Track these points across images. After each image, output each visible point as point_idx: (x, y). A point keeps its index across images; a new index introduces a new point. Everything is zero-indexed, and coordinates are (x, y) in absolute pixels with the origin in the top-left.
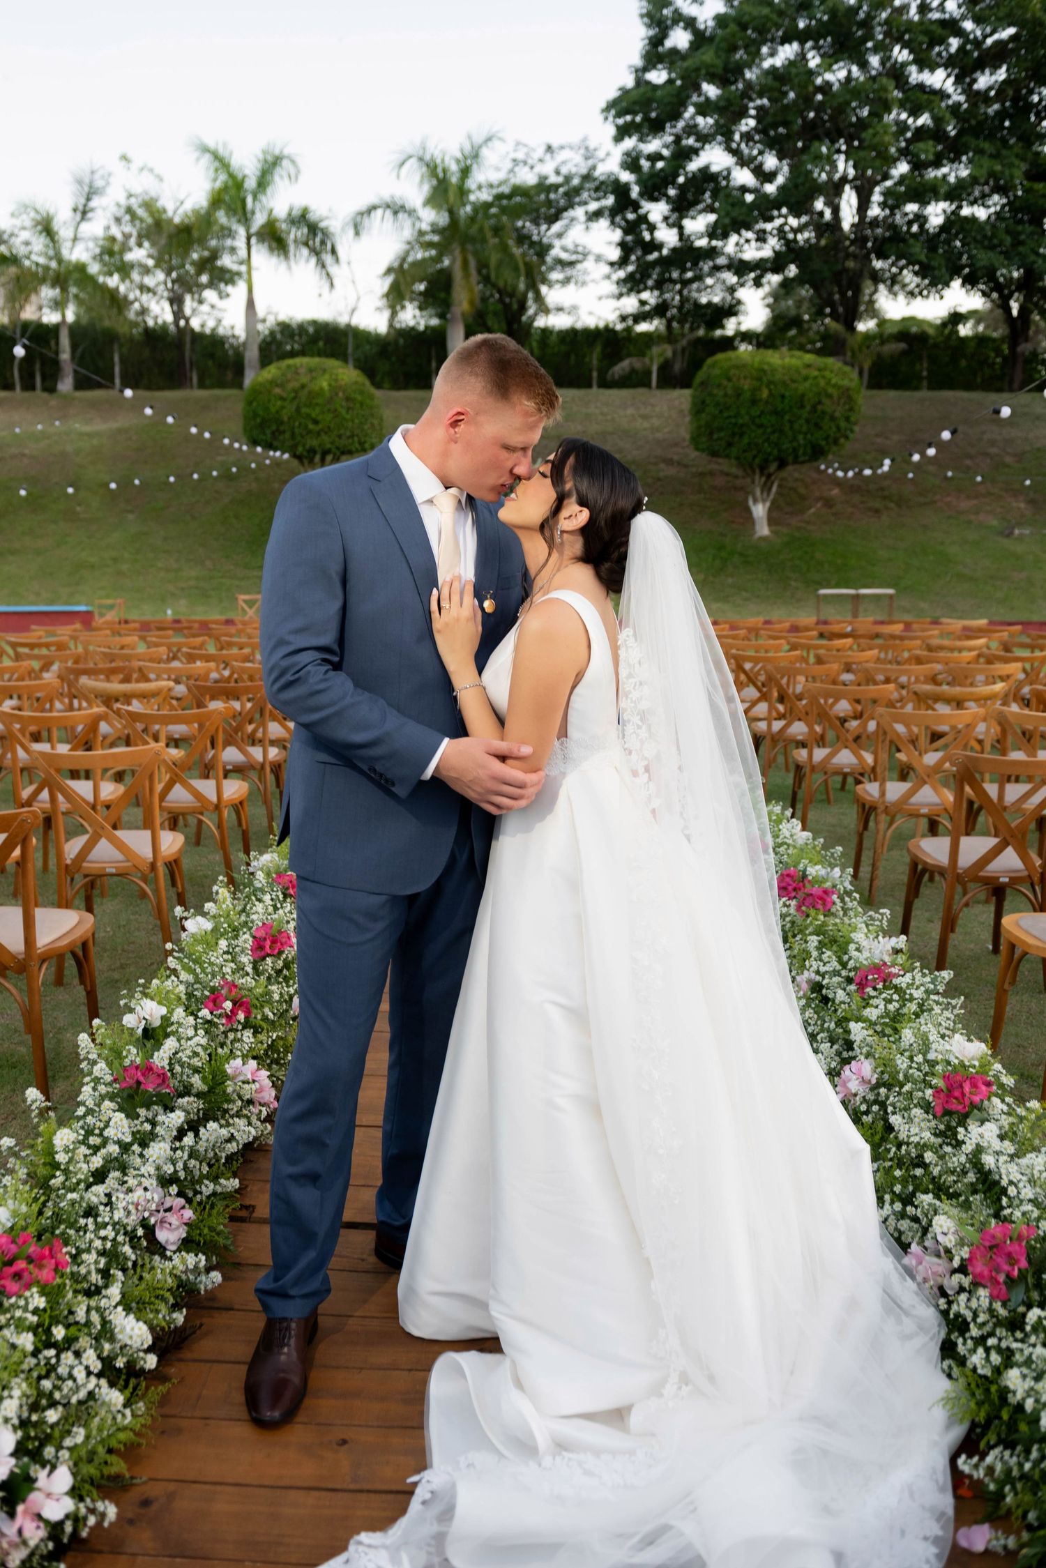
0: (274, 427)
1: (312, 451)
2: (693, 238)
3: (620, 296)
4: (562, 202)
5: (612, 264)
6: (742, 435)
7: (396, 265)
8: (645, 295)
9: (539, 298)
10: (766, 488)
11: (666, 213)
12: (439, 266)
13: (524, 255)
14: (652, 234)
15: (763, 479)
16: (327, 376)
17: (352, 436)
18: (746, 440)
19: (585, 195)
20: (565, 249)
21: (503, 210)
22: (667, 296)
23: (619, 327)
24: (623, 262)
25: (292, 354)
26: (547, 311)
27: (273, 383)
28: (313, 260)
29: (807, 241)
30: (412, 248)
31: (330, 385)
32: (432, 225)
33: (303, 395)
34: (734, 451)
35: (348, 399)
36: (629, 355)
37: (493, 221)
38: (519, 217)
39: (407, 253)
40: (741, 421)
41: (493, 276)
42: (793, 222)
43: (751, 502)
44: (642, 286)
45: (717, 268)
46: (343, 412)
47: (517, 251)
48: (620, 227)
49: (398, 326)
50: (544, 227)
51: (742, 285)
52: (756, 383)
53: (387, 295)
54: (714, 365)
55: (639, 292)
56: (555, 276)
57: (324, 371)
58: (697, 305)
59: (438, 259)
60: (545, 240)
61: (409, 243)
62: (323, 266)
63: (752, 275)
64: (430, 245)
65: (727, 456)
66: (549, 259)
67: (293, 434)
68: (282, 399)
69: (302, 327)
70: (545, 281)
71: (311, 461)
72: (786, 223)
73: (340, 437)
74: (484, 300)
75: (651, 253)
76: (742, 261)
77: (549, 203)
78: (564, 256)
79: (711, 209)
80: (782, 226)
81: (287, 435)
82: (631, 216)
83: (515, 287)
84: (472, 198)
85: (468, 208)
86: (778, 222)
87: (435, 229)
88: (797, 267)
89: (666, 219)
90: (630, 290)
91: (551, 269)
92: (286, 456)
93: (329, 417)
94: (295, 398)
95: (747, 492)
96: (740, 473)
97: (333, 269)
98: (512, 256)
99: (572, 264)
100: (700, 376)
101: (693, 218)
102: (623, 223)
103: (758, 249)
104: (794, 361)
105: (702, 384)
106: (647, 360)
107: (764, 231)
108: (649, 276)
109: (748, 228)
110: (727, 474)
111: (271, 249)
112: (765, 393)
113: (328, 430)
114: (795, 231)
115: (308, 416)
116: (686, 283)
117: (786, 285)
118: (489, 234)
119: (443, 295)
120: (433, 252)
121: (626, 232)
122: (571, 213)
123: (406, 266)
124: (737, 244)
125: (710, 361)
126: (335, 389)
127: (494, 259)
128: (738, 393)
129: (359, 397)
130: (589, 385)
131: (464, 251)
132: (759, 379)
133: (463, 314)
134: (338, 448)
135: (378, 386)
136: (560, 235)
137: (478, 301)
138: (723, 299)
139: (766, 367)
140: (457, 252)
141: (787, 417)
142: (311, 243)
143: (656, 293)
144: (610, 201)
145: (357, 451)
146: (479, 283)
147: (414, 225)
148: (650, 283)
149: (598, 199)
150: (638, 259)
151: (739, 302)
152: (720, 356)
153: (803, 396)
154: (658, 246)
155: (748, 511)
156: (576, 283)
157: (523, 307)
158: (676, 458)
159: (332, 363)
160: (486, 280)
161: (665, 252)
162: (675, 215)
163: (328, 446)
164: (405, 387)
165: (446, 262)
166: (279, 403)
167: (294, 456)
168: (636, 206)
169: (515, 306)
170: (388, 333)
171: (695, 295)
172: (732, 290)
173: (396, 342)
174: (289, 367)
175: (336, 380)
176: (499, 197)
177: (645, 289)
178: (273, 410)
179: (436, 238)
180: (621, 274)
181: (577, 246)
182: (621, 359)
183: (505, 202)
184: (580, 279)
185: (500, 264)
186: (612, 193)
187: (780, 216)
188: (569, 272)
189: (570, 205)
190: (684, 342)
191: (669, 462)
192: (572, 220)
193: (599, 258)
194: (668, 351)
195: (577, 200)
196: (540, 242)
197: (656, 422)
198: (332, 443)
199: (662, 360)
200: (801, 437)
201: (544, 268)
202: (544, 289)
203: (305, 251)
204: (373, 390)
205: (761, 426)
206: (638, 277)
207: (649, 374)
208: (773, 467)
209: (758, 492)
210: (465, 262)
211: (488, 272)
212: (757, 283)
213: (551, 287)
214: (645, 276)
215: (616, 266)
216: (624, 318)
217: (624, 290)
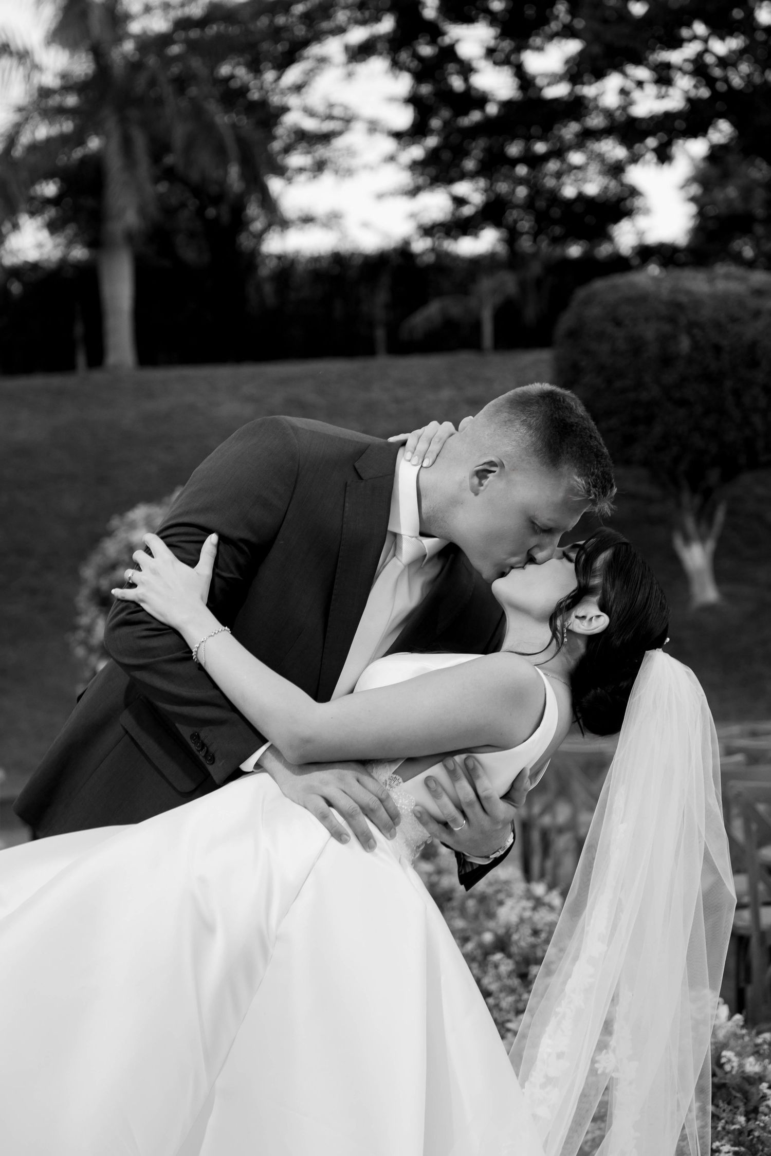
2: (539, 82)
3: (414, 192)
4: (300, 31)
5: (398, 135)
6: (649, 420)
8: (463, 188)
9: (269, 204)
10: (704, 515)
11: (492, 43)
12: (78, 153)
13: (234, 126)
14: (466, 80)
15: (697, 500)
18: (658, 429)
19: (341, 16)
20: (309, 113)
21: (193, 46)
22: (503, 187)
23: (419, 246)
24: (417, 132)
26: (284, 224)
29: (748, 78)
30: (27, 119)
32: (64, 76)
36: (439, 294)
37: (175, 70)
38: (220, 59)
39: (19, 128)
40: (645, 396)
41: (179, 166)
42: (720, 47)
43: (678, 542)
44: (453, 173)
45: (588, 135)
47: (223, 119)
48: (409, 70)
50: (269, 76)
51: (635, 159)
52: (667, 328)
54: (588, 300)
55: (450, 181)
56: (296, 160)
58: (554, 197)
59: (78, 138)
60: (276, 100)
61: (20, 109)
63: (652, 142)
64: (61, 111)
66: (280, 131)
70: (278, 171)
72: (706, 50)
74: (169, 211)
75: (466, 113)
76: (633, 122)
77: (276, 33)
78: (310, 125)
79: (568, 32)
80: (700, 55)
82: (426, 50)
83: (222, 183)
84: (135, 27)
85: (129, 46)
86: (690, 50)
87: (69, 85)
88: (734, 124)
89: (490, 53)
90: (434, 181)
91: (287, 150)
95: (669, 524)
96: (655, 491)
98: (209, 128)
99: (326, 138)
100: (566, 321)
101: (540, 49)
102: (414, 64)
103: (661, 97)
104: (734, 287)
105: (573, 334)
106: (472, 301)
107: (668, 66)
108: (466, 154)
109: (638, 61)
112: (685, 344)
114: (723, 62)
116: (535, 161)
117: (716, 155)
118: (167, 91)
119: (89, 202)
120: (67, 126)
121: (419, 77)
122: (315, 50)
123: (18, 152)
124: (624, 92)
125: (581, 293)
127: (179, 133)
128: (637, 346)
130: (369, 351)
131: (123, 121)
132: (672, 320)
133: (130, 237)
136: (298, 88)
138: (606, 188)
139: (683, 299)
140: (111, 123)
141: (728, 384)
143: (482, 183)
144: (386, 25)
146: (157, 180)
147: (28, 78)
148: (470, 164)
149: (363, 22)
150: (446, 124)
151: (634, 192)
152: (599, 285)
153: (753, 345)
154: (480, 100)
155: (676, 561)
156: (336, 172)
157: (239, 221)
160: (169, 174)
161: (492, 109)
162: (507, 45)
165: (94, 143)
168: (434, 32)
169: (226, 217)
171: (550, 182)
172: (616, 170)
176: (183, 24)
177: (463, 176)
179: (71, 100)
180: (417, 152)
181: (331, 106)
182: (422, 302)
183: (194, 34)
184: (344, 162)
185: (190, 146)
186: (390, 10)
187: (695, 38)
188: (322, 151)
189: (317, 37)
190: (535, 269)
192: (323, 61)
193: (373, 127)
194: (509, 282)
195: (325, 25)
196: (263, 104)
199: (498, 300)
200: (757, 420)
201: (273, 147)
202: (275, 185)
205: (683, 403)
206: (446, 156)
207: (477, 326)
208: (713, 476)
209: (690, 523)
210: (127, 144)
211: (169, 160)
212: (664, 156)
213: (290, 180)
214: (461, 153)
215: (406, 138)
216: (428, 231)
217: (421, 181)
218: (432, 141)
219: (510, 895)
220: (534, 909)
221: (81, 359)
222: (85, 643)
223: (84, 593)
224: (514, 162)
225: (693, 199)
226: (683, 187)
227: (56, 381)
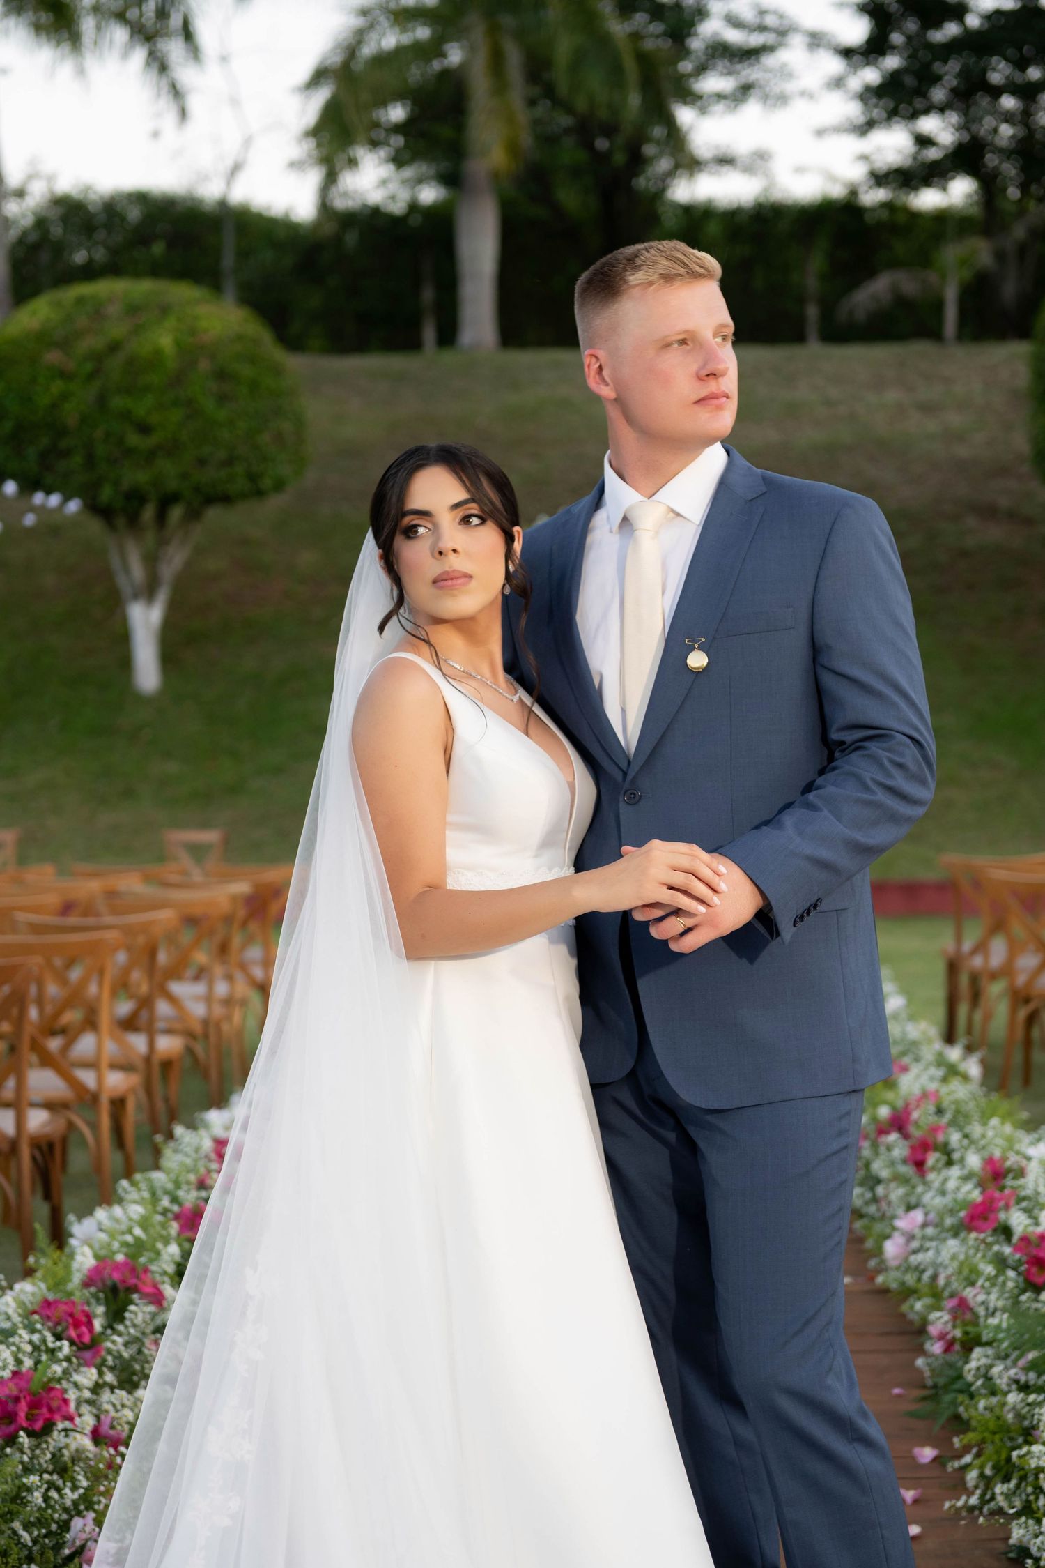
0: (45, 441)
1: (135, 498)
3: (866, 128)
5: (847, 53)
7: (337, 59)
8: (930, 124)
9: (675, 139)
12: (436, 65)
13: (636, 36)
16: (171, 322)
17: (230, 462)
20: (734, 22)
22: (982, 124)
23: (874, 197)
24: (874, 48)
25: (89, 273)
26: (694, 166)
27: (43, 338)
28: (139, 55)
30: (372, 26)
31: (177, 343)
33: (115, 364)
35: (222, 375)
36: (894, 264)
39: (360, 36)
41: (563, 88)
44: (919, 103)
46: (209, 404)
47: (619, 29)
49: (340, 204)
53: (315, 132)
55: (914, 115)
56: (712, 83)
57: (165, 310)
59: (433, 49)
61: (364, 12)
62: (163, 68)
64: (414, 15)
66: (696, 44)
67: (90, 460)
68: (64, 375)
69: (112, 209)
70: (689, 97)
71: (133, 521)
73: (202, 462)
75: (938, 25)
78: (734, 36)
81: (77, 460)
90: (893, 114)
91: (701, 69)
92: (74, 506)
93: (176, 415)
94: (92, 376)
97: (185, 74)
98: (604, 40)
99: (750, 54)
106: (932, 277)
108: (936, 79)
111: (38, 28)
113: (172, 448)
115: (126, 416)
116: (1027, 91)
119: (446, 132)
120: (423, 33)
123: (357, 65)
126: (190, 352)
127: (564, 47)
129: (246, 371)
130: (799, 337)
131: (494, 30)
133: (495, 176)
134: (197, 489)
135: (293, 343)
137: (526, 145)
140: (479, 32)
142: (132, 14)
143: (954, 118)
145: (243, 496)
146: (531, 103)
150: (911, 39)
154: (957, 8)
156: (765, 98)
157: (637, 161)
158: (1004, 502)
159: (182, 292)
161: (973, 21)
163: (172, 485)
164: (360, 345)
165: (454, 56)
166: (57, 387)
167: (95, 508)
169: (620, 158)
170: (317, 224)
173: (338, 240)
174: (80, 301)
175: (193, 332)
177: (926, 111)
178: (43, 401)
180: (871, 75)
181: (762, 13)
182: (871, 273)
184: (776, 87)
185: (579, 59)
188: (746, 72)
190: (1019, 232)
191: (989, 512)
193: (816, 40)
194: (981, 252)
197: (955, 419)
198: (184, 476)
199: (966, 274)
201: (686, 66)
202: (685, 115)
203: (120, 34)
204: (279, 355)
206: (909, 81)
207: (939, 306)
210: (497, 60)
213: (704, 110)
214: (927, 78)
215: (857, 58)
216: (879, 178)
217: (877, 113)
218: (892, 62)
221: (429, 334)
224: (997, 91)
227: (396, 362)
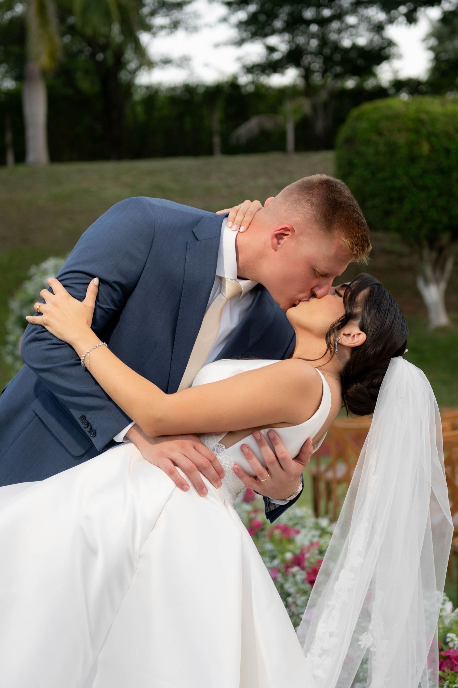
3: (240, 43)
5: (228, 4)
6: (401, 200)
8: (273, 40)
9: (139, 50)
10: (439, 265)
12: (8, 16)
15: (434, 255)
18: (407, 207)
22: (301, 40)
26: (150, 65)
34: (393, 222)
36: (258, 113)
40: (398, 183)
43: (421, 284)
44: (267, 30)
45: (360, 4)
51: (391, 21)
52: (413, 137)
54: (359, 118)
55: (265, 35)
56: (159, 20)
58: (337, 47)
63: (403, 9)
65: (386, 229)
70: (146, 28)
74: (71, 55)
83: (108, 36)
90: (254, 35)
91: (153, 14)
95: (414, 271)
96: (405, 249)
99: (178, 6)
100: (344, 132)
105: (349, 141)
106: (280, 119)
110: (390, 252)
112: (425, 148)
116: (323, 22)
119: (16, 49)
125: (355, 112)
128: (392, 149)
130: (209, 152)
132: (417, 131)
133: (44, 74)
137: (60, 55)
138: (371, 41)
139: (424, 117)
143: (287, 36)
146: (63, 34)
151: (390, 43)
152: (367, 107)
155: (418, 296)
156: (187, 29)
157: (119, 62)
160: (72, 30)
165: (19, 9)
169: (110, 61)
171: (333, 37)
172: (379, 28)
177: (273, 32)
180: (241, 15)
182: (246, 118)
184: (192, 22)
185: (85, 10)
188: (176, 15)
190: (323, 96)
201: (143, 11)
202: (144, 38)
205: (423, 188)
206: (262, 18)
207: (283, 135)
208: (445, 238)
209: (429, 270)
210: (42, 9)
211: (71, 20)
212: (411, 19)
213: (154, 34)
214: (272, 16)
215: (235, 6)
216: (250, 69)
217: (245, 35)
218: (252, 8)
219: (304, 527)
220: (321, 536)
221: (10, 158)
222: (12, 354)
223: (12, 318)
224: (308, 23)
225: (432, 49)
226: (424, 40)
